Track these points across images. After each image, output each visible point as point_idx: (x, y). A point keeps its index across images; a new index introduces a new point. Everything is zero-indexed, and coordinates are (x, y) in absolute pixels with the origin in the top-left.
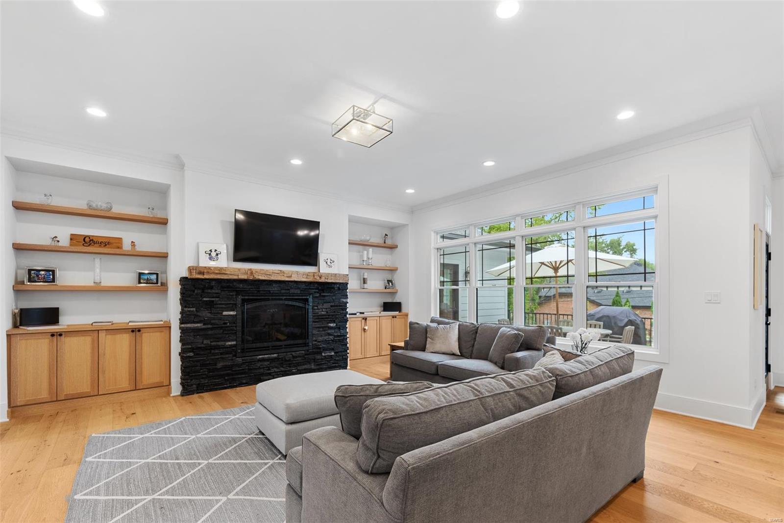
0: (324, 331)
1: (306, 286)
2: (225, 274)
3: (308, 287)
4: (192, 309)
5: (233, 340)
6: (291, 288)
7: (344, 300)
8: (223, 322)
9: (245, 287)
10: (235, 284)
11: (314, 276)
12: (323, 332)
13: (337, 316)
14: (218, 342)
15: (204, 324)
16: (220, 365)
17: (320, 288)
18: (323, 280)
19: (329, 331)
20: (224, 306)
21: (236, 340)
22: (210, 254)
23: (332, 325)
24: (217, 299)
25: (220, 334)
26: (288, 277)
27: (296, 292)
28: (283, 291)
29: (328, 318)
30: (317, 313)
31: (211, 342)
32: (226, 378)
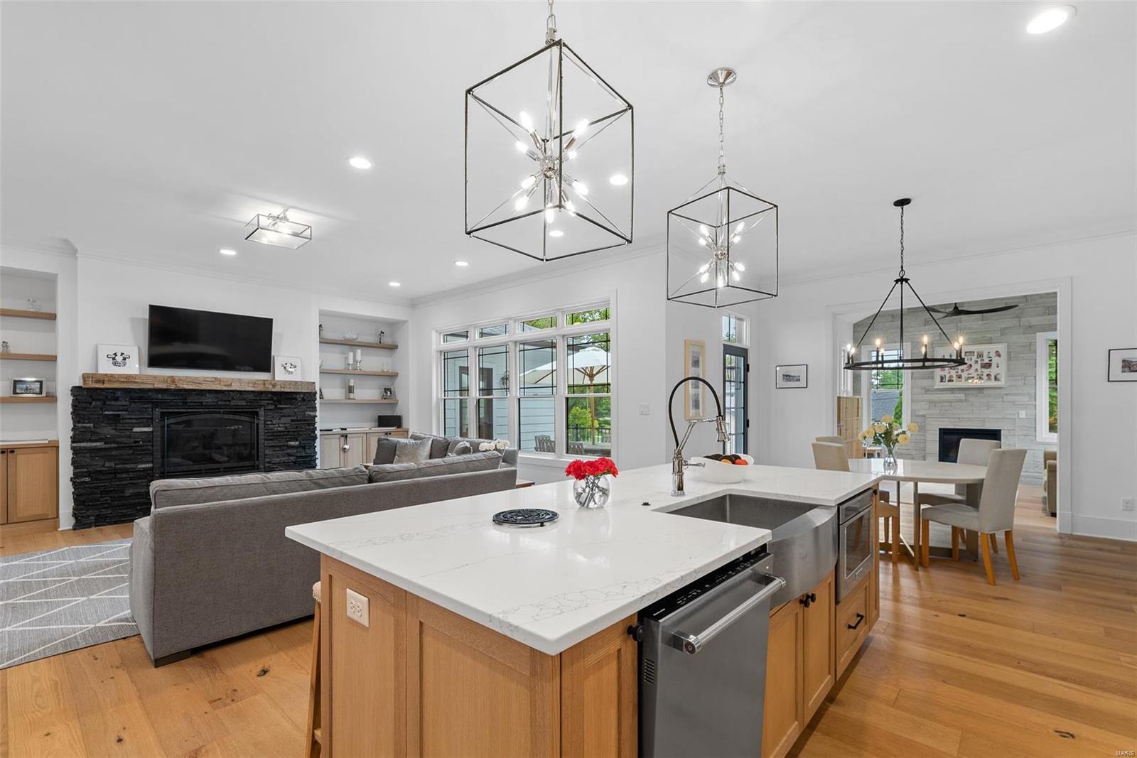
0: (282, 450)
1: (255, 396)
2: (135, 382)
3: (258, 398)
4: (88, 425)
5: (148, 462)
6: (233, 399)
7: (311, 413)
8: (132, 440)
9: (166, 397)
10: (150, 394)
11: (264, 384)
12: (281, 452)
13: (301, 433)
14: (126, 464)
15: (105, 444)
16: (129, 492)
17: (275, 399)
18: (277, 389)
19: (288, 451)
20: (134, 421)
21: (152, 462)
22: (114, 359)
23: (293, 443)
24: (124, 413)
25: (128, 455)
26: (227, 386)
27: (240, 404)
28: (219, 403)
29: (286, 435)
30: (271, 429)
31: (115, 464)
32: (138, 508)
